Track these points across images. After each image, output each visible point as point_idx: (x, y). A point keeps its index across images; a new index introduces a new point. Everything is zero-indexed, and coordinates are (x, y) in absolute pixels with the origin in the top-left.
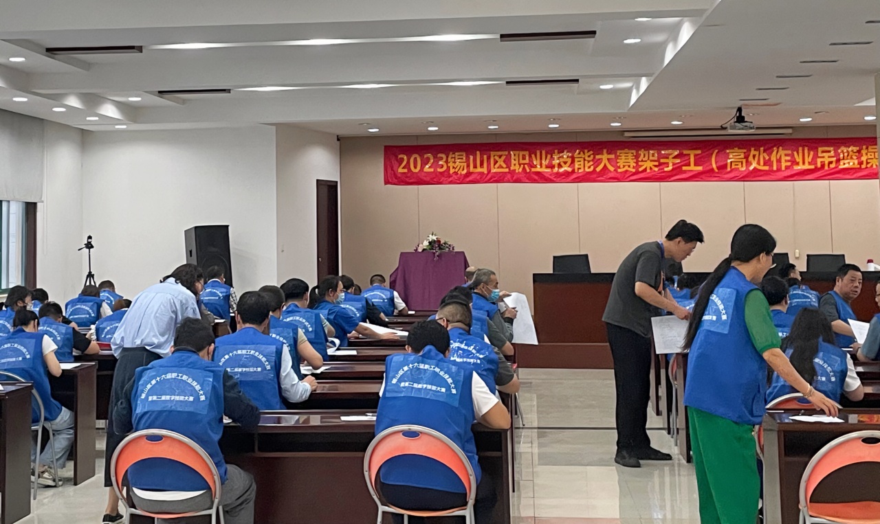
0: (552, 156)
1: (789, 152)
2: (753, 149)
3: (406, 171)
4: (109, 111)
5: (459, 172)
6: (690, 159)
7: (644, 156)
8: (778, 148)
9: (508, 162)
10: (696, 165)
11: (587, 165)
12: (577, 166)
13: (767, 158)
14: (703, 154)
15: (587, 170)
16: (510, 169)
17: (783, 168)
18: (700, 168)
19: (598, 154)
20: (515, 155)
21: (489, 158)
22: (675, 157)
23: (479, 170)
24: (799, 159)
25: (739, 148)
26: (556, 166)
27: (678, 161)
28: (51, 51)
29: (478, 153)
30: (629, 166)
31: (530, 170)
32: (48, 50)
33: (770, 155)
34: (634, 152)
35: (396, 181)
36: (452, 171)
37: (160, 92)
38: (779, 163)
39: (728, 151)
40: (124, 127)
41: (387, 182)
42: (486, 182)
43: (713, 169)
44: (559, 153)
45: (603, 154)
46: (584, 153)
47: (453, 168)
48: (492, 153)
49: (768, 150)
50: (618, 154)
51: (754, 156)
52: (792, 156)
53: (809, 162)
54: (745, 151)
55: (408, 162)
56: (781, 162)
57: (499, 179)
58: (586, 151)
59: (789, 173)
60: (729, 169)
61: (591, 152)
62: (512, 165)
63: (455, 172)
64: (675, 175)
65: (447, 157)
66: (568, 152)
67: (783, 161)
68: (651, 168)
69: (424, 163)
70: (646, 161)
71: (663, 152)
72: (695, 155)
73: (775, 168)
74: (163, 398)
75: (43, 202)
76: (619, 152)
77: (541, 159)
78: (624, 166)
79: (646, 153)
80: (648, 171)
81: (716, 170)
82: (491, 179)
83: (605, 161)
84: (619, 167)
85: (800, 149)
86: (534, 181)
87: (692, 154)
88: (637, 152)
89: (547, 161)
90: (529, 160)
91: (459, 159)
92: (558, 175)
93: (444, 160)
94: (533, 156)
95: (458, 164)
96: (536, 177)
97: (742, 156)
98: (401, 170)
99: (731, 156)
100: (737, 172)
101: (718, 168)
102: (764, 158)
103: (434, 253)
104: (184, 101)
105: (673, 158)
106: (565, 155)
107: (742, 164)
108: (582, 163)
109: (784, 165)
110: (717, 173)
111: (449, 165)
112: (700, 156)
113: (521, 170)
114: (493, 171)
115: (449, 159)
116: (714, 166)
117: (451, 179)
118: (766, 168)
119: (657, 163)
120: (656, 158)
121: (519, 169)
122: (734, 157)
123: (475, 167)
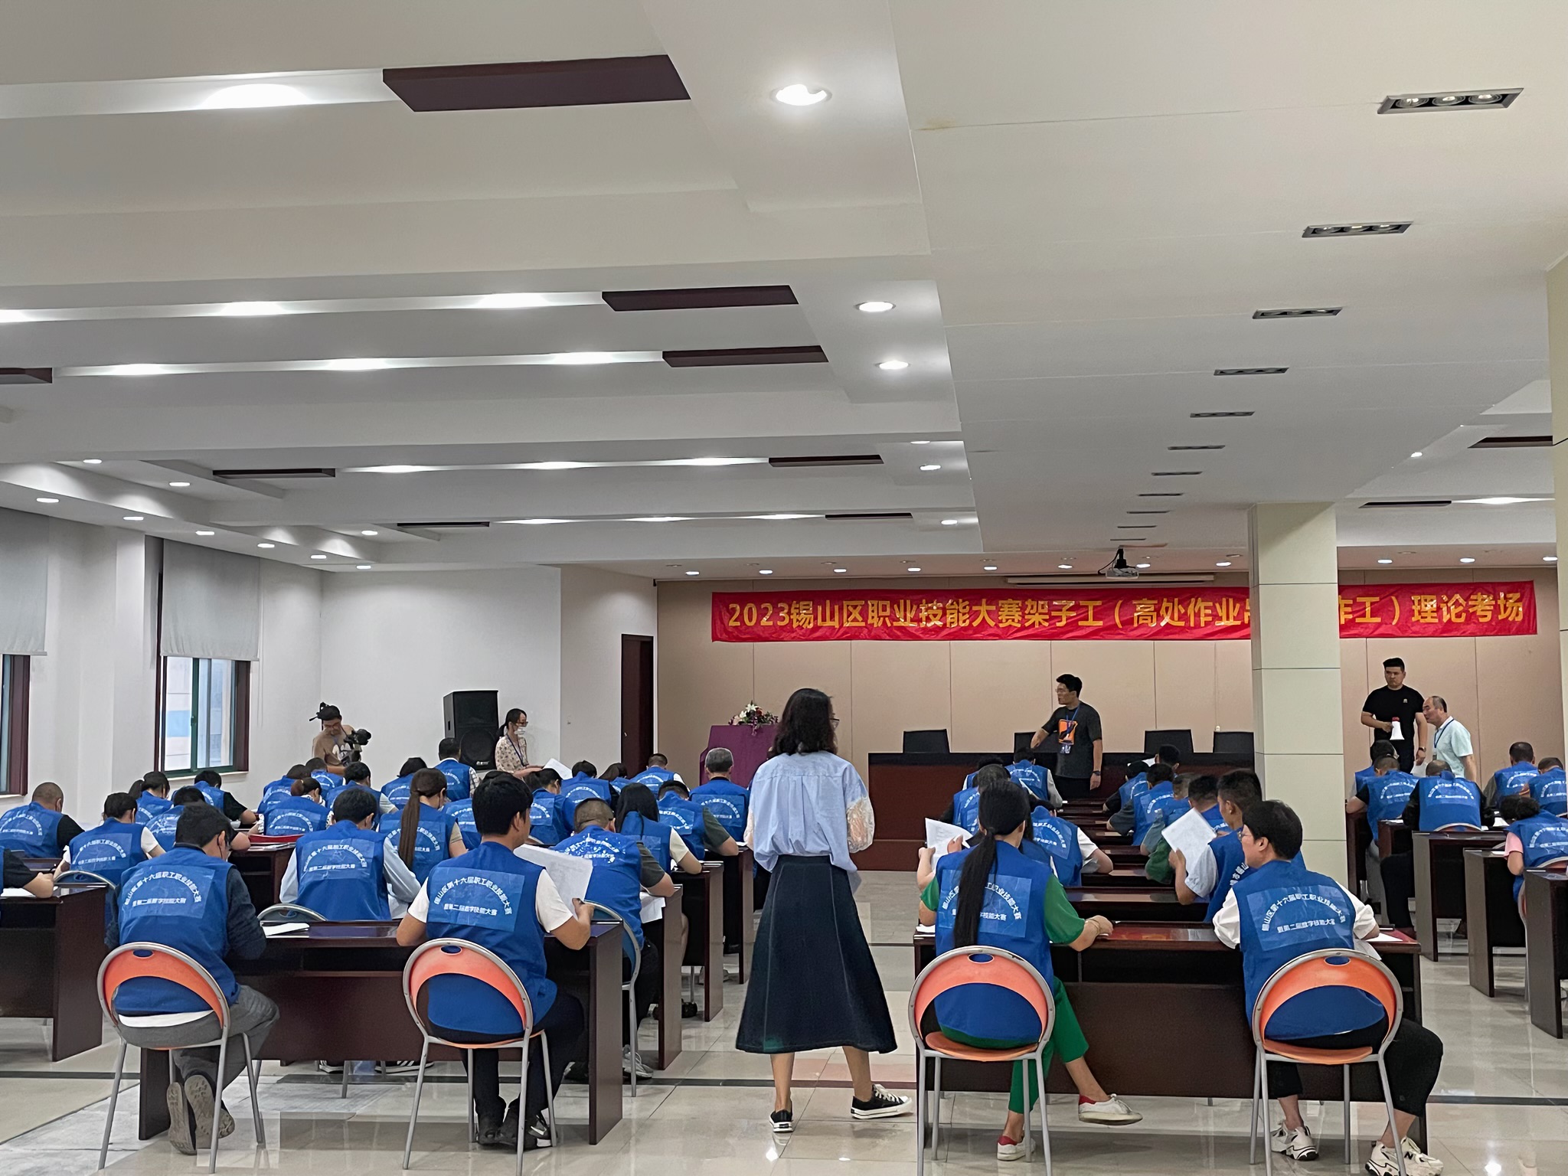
0: (918, 607)
1: (1211, 604)
2: (1165, 600)
3: (738, 624)
4: (339, 547)
5: (804, 626)
6: (1088, 611)
7: (1032, 608)
8: (1197, 599)
9: (864, 614)
10: (1095, 619)
11: (962, 618)
12: (949, 620)
13: (1183, 611)
14: (1105, 606)
15: (963, 625)
16: (866, 623)
17: (1203, 625)
18: (1100, 623)
19: (975, 605)
20: (873, 605)
21: (841, 609)
22: (1071, 609)
23: (829, 623)
24: (1222, 613)
25: (1149, 599)
26: (924, 619)
27: (1074, 614)
28: (219, 474)
29: (828, 602)
30: (1013, 620)
31: (892, 624)
32: (216, 473)
33: (1186, 608)
34: (1020, 602)
35: (725, 636)
36: (795, 625)
37: (399, 525)
38: (1197, 618)
39: (1134, 602)
40: (369, 567)
41: (715, 638)
42: (838, 639)
43: (1116, 625)
44: (927, 603)
45: (981, 605)
46: (958, 603)
47: (798, 620)
48: (845, 603)
49: (1184, 602)
50: (1000, 605)
51: (1167, 609)
52: (1214, 608)
53: (1234, 617)
54: (1156, 602)
55: (742, 614)
56: (1200, 617)
57: (853, 635)
58: (961, 600)
59: (1209, 630)
60: (1136, 625)
61: (967, 603)
62: (870, 617)
63: (799, 626)
64: (1072, 631)
65: (790, 606)
66: (938, 602)
67: (1202, 614)
68: (1040, 623)
69: (761, 616)
70: (1034, 614)
71: (1055, 603)
72: (1095, 607)
73: (1192, 624)
74: (149, 901)
75: (258, 660)
76: (1000, 602)
77: (905, 610)
78: (1007, 620)
79: (1035, 603)
80: (1037, 626)
81: (1120, 626)
82: (843, 635)
83: (983, 614)
84: (1001, 622)
85: (1224, 600)
86: (897, 638)
87: (1091, 605)
88: (1023, 603)
89: (913, 613)
90: (891, 612)
91: (804, 610)
92: (925, 630)
93: (786, 611)
94: (896, 606)
95: (803, 616)
96: (899, 633)
97: (1152, 609)
98: (732, 623)
99: (1138, 608)
100: (1145, 629)
101: (1122, 623)
102: (1179, 611)
103: (752, 727)
104: (439, 537)
105: (1067, 610)
106: (936, 606)
107: (1152, 619)
108: (955, 615)
109: (1203, 619)
110: (1121, 629)
111: (792, 617)
112: (1099, 608)
113: (880, 624)
114: (846, 625)
115: (793, 611)
116: (1117, 621)
117: (793, 635)
118: (1182, 624)
119: (1047, 617)
120: (1046, 610)
121: (877, 623)
122: (1142, 609)
123: (824, 620)
